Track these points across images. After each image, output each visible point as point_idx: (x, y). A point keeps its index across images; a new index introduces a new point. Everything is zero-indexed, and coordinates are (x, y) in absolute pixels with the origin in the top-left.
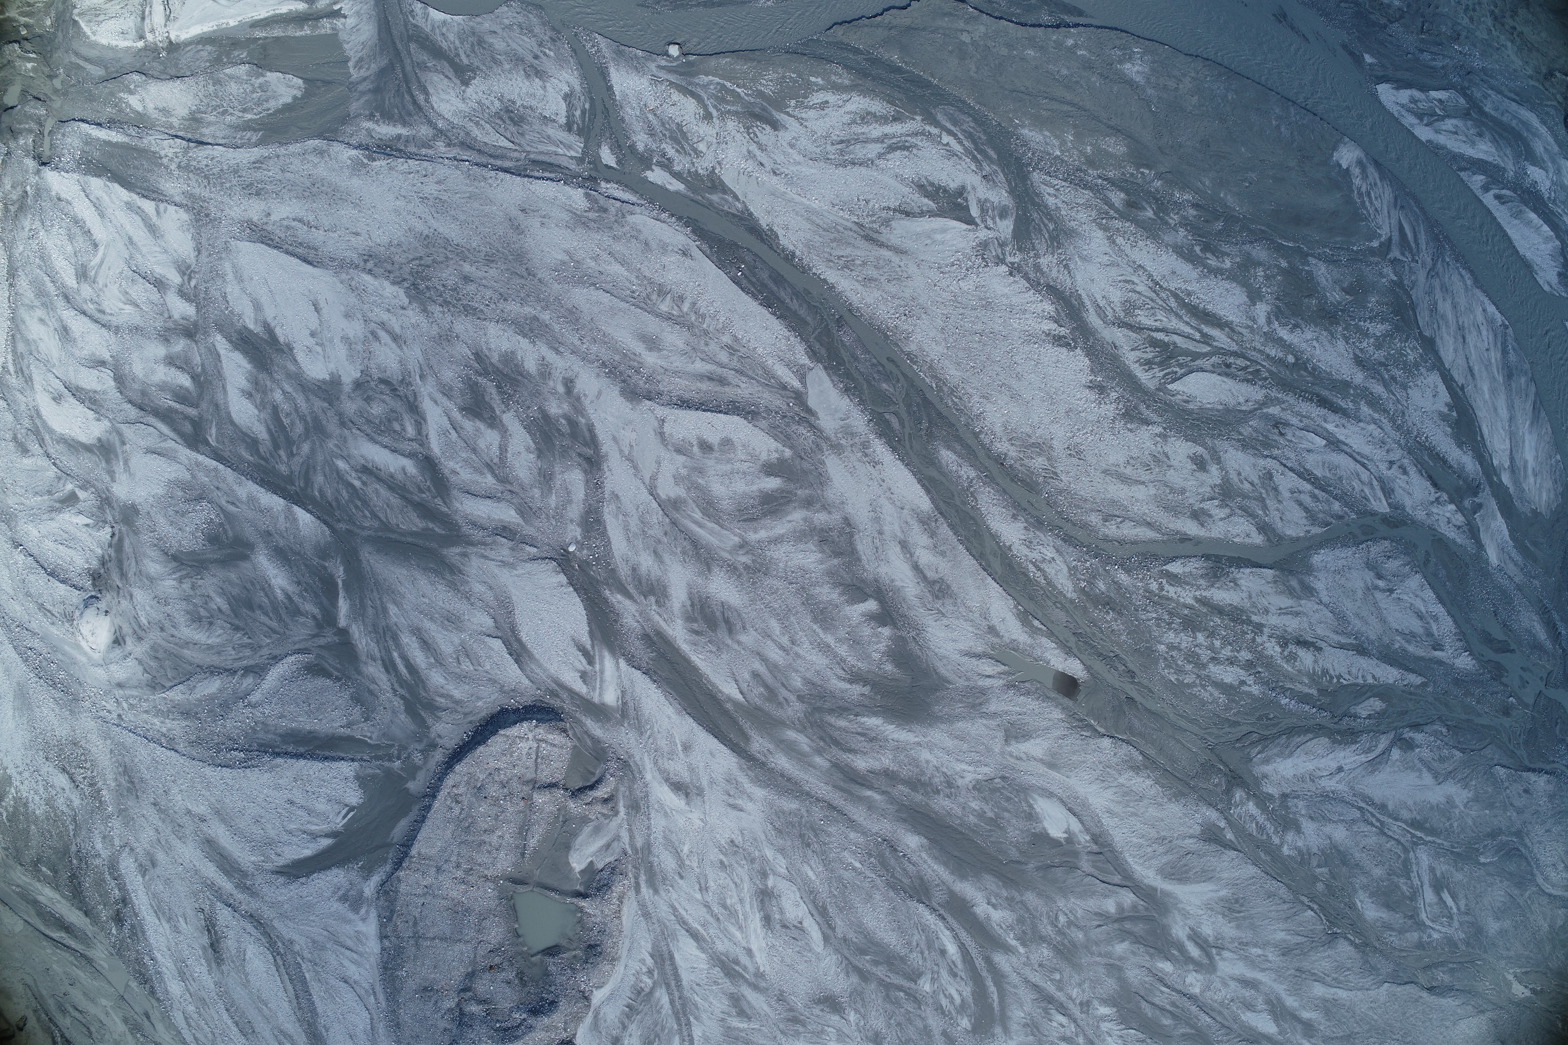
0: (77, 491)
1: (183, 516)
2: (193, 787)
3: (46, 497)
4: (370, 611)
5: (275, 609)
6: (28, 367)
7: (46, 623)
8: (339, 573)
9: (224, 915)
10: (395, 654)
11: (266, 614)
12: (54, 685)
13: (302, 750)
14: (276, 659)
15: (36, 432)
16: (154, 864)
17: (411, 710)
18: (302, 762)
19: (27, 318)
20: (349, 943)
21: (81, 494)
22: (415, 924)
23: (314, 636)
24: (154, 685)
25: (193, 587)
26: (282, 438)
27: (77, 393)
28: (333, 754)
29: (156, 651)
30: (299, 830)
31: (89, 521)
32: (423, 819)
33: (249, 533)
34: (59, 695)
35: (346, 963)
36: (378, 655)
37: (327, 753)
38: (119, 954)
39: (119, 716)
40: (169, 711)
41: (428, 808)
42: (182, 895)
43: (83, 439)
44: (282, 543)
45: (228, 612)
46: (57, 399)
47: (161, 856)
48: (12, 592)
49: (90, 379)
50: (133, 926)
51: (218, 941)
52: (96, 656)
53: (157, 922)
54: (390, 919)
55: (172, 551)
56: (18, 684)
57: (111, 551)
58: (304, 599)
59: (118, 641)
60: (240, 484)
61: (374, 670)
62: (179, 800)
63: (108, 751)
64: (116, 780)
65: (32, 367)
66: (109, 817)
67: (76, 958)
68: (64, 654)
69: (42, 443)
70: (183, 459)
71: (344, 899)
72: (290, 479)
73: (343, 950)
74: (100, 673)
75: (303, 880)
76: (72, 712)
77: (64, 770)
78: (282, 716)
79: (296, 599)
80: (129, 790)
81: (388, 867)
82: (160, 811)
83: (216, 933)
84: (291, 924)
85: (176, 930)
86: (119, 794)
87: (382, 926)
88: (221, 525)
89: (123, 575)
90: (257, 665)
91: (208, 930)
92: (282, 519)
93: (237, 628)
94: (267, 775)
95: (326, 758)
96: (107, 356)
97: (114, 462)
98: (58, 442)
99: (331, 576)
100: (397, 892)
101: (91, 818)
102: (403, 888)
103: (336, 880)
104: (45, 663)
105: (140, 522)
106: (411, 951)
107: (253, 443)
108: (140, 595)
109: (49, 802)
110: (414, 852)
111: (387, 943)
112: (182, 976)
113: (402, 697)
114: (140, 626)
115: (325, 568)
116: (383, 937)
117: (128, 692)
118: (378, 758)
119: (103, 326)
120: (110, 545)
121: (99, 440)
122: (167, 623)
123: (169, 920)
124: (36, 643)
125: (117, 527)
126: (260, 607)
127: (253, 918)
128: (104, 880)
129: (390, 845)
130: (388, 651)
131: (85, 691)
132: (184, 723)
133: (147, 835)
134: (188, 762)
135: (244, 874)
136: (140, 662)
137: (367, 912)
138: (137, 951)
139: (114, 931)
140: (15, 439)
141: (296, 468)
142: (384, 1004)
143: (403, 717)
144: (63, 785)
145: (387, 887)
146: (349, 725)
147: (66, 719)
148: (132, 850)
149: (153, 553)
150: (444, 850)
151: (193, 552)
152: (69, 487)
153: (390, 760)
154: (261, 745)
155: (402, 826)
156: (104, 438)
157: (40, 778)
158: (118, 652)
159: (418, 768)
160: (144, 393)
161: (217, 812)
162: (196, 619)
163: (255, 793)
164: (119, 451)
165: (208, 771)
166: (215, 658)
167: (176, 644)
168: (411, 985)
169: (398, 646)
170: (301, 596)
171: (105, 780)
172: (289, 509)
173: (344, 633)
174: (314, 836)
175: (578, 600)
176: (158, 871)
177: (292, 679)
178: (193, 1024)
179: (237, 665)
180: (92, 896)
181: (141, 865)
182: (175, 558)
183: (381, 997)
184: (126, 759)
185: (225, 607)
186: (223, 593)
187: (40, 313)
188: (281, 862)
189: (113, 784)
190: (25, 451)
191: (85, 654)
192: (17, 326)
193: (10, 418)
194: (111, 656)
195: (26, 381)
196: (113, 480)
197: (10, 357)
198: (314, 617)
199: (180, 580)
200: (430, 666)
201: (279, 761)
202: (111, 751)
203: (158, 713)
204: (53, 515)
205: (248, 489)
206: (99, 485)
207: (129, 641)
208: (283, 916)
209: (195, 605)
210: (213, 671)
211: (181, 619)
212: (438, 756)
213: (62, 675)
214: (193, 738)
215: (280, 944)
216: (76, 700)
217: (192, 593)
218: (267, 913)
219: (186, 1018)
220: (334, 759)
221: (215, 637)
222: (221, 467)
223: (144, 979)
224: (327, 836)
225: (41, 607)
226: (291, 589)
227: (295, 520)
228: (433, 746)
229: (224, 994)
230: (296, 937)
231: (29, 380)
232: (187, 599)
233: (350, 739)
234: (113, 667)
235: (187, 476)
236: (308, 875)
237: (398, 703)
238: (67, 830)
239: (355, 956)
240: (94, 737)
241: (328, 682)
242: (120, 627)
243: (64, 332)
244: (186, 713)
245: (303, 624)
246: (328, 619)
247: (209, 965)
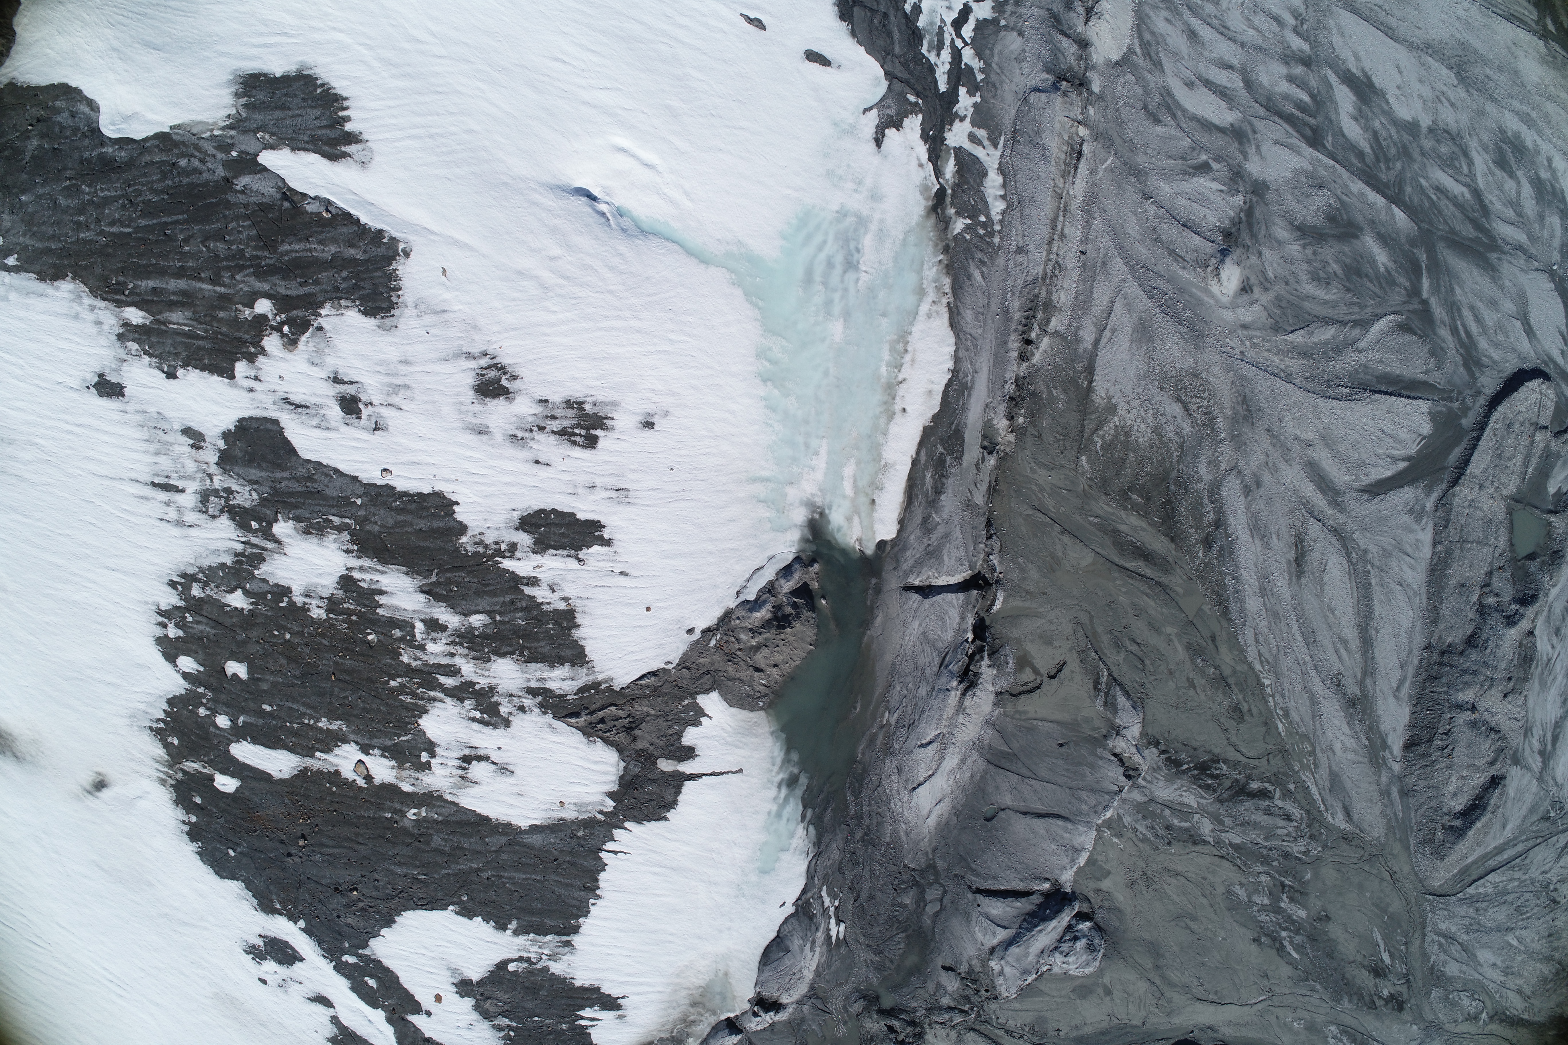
0: (1211, 162)
1: (1307, 197)
2: (1305, 415)
3: (1180, 162)
4: (1443, 289)
5: (1378, 278)
6: (1157, 53)
7: (1176, 268)
8: (1423, 258)
9: (1314, 530)
10: (1459, 323)
11: (1371, 281)
12: (1180, 322)
13: (1391, 390)
14: (1379, 317)
15: (1169, 108)
16: (1259, 485)
17: (1466, 366)
18: (1393, 398)
19: (1152, 14)
20: (1409, 550)
21: (1215, 165)
22: (1461, 530)
23: (1405, 303)
24: (1276, 329)
25: (1314, 253)
26: (1381, 155)
27: (1208, 84)
28: (1412, 394)
29: (1281, 301)
30: (1384, 454)
31: (1223, 188)
32: (1474, 447)
33: (1359, 219)
34: (1183, 330)
35: (1405, 567)
36: (1447, 322)
37: (1409, 394)
38: (1201, 577)
39: (1242, 352)
40: (1288, 351)
41: (1478, 439)
42: (1280, 513)
43: (1216, 121)
44: (1383, 230)
45: (1342, 276)
46: (1189, 85)
47: (1266, 478)
48: (1138, 237)
49: (1220, 77)
50: (1221, 547)
51: (1303, 555)
52: (1225, 300)
53: (1251, 540)
54: (1446, 527)
55: (1296, 223)
56: (1140, 318)
57: (1242, 215)
58: (1399, 273)
59: (1245, 289)
60: (1352, 181)
61: (1444, 333)
62: (1290, 428)
63: (1229, 383)
64: (1233, 408)
65: (1160, 55)
66: (1220, 443)
67: (1150, 587)
68: (1192, 295)
69: (1174, 117)
70: (1305, 154)
71: (1411, 512)
72: (1387, 185)
73: (1404, 556)
74: (1228, 315)
75: (1382, 496)
76: (1197, 347)
77: (1178, 399)
78: (1381, 361)
79: (1393, 273)
80: (1245, 418)
81: (1444, 486)
82: (1273, 436)
83: (1303, 546)
84: (1368, 535)
85: (1268, 547)
86: (1234, 421)
87: (1436, 533)
88: (1337, 209)
89: (1254, 236)
90: (1363, 320)
91: (1296, 546)
92: (1383, 213)
93: (1348, 290)
94: (1369, 407)
95: (1409, 397)
96: (1235, 62)
97: (1247, 145)
98: (1191, 120)
99: (1417, 260)
100: (1451, 505)
101: (1200, 444)
102: (1456, 501)
103: (1407, 496)
104: (1170, 302)
105: (1269, 196)
106: (1457, 553)
107: (1360, 155)
108: (1268, 254)
109: (1157, 430)
110: (1468, 472)
111: (1440, 547)
112: (1263, 591)
113: (1461, 355)
114: (1266, 279)
115: (1413, 253)
116: (1435, 544)
117: (1251, 333)
118: (1443, 399)
119: (1229, 39)
120: (1241, 210)
121: (1232, 125)
122: (1291, 280)
123: (1262, 538)
124: (1162, 284)
125: (1248, 197)
126: (1367, 275)
127: (1337, 532)
128: (1201, 504)
129: (1446, 468)
130: (1454, 320)
131: (1210, 329)
132: (1301, 362)
133: (1258, 457)
134: (1304, 394)
135: (1337, 493)
136: (1265, 308)
137: (1427, 523)
138: (1220, 573)
139: (1201, 554)
140: (1145, 108)
141: (1392, 178)
142: (1425, 603)
143: (1461, 369)
144: (1175, 414)
145: (1444, 501)
146: (1426, 372)
147: (1190, 352)
148: (1240, 472)
149: (1280, 221)
150: (1485, 471)
151: (1315, 227)
152: (1204, 157)
153: (1452, 401)
154: (1360, 384)
155: (1456, 454)
156: (1236, 125)
157: (1150, 407)
158: (1245, 298)
159: (1469, 409)
160: (1269, 99)
161: (1323, 438)
162: (1315, 278)
163: (1356, 422)
164: (1251, 137)
165: (1321, 402)
166: (1330, 311)
167: (1298, 297)
168: (1453, 582)
169: (1461, 317)
170: (1397, 271)
171: (1222, 409)
172: (1389, 207)
173: (1425, 302)
174: (1395, 460)
175: (1560, 301)
176: (1261, 491)
177: (1389, 333)
178: (1261, 639)
179: (1347, 318)
180: (1185, 521)
181: (1246, 487)
182: (1299, 228)
183: (1424, 597)
184: (1247, 390)
185: (1340, 272)
186: (1337, 262)
187: (1165, 13)
188: (1366, 481)
189: (1230, 412)
190: (1157, 121)
191: (1213, 297)
192: (1141, 19)
193: (1139, 90)
194: (1238, 301)
195: (1154, 64)
196: (1246, 158)
197: (1136, 41)
198: (1405, 288)
199: (1304, 247)
200: (1480, 334)
201: (1377, 396)
202: (1233, 383)
203: (1279, 352)
204: (1187, 177)
205: (1358, 186)
206: (1230, 161)
207: (1257, 290)
208: (1364, 528)
209: (1315, 268)
210: (1328, 321)
211: (1304, 277)
212: (1482, 401)
213: (1188, 313)
214: (1308, 374)
215: (1354, 555)
216: (1201, 336)
217: (1313, 257)
218: (1351, 526)
219: (1256, 634)
220: (1414, 398)
221: (1332, 294)
222: (1337, 166)
223: (1221, 601)
224: (1404, 459)
225: (1172, 253)
226: (1390, 265)
227: (1393, 215)
228: (1479, 393)
229: (1298, 606)
230: (1370, 547)
231: (1158, 65)
232: (1309, 262)
233: (1425, 384)
234: (1240, 311)
235: (1310, 168)
236: (1385, 493)
237: (1459, 359)
238: (1171, 457)
239: (1412, 561)
240: (1217, 370)
241: (1414, 338)
242: (1248, 278)
243: (1192, 35)
244: (1304, 353)
245: (1398, 292)
246: (1415, 291)
247: (1290, 579)
